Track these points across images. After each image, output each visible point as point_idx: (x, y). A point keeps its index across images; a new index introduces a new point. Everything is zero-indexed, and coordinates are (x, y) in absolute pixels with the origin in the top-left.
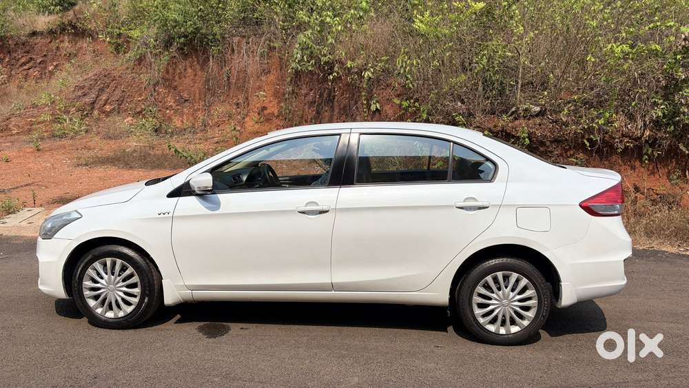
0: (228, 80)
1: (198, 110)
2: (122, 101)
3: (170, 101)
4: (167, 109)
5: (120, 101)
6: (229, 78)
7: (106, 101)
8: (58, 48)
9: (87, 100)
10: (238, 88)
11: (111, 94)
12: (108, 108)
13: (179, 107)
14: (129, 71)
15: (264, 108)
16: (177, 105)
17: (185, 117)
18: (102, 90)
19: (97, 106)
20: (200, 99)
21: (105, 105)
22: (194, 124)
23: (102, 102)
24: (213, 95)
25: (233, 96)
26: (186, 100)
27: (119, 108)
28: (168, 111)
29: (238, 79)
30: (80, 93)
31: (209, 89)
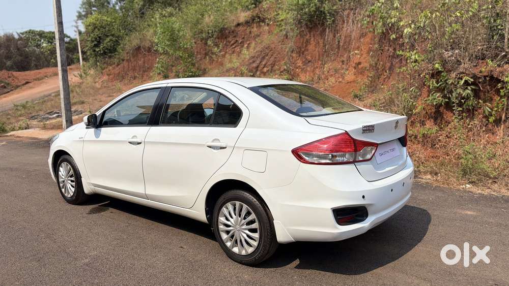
0: (339, 43)
1: (317, 67)
2: (274, 65)
3: (299, 63)
4: (297, 68)
5: (273, 65)
6: (339, 42)
7: (265, 65)
8: (250, 32)
9: (254, 65)
10: (345, 49)
11: (268, 60)
12: (265, 70)
13: (304, 67)
14: (280, 44)
15: (360, 63)
16: (304, 65)
17: (308, 74)
18: (264, 58)
19: (259, 69)
20: (319, 59)
21: (264, 68)
22: (313, 78)
23: (262, 66)
24: (327, 56)
25: (341, 56)
26: (309, 61)
27: (272, 69)
28: (297, 70)
29: (345, 43)
30: (251, 61)
31: (325, 51)
